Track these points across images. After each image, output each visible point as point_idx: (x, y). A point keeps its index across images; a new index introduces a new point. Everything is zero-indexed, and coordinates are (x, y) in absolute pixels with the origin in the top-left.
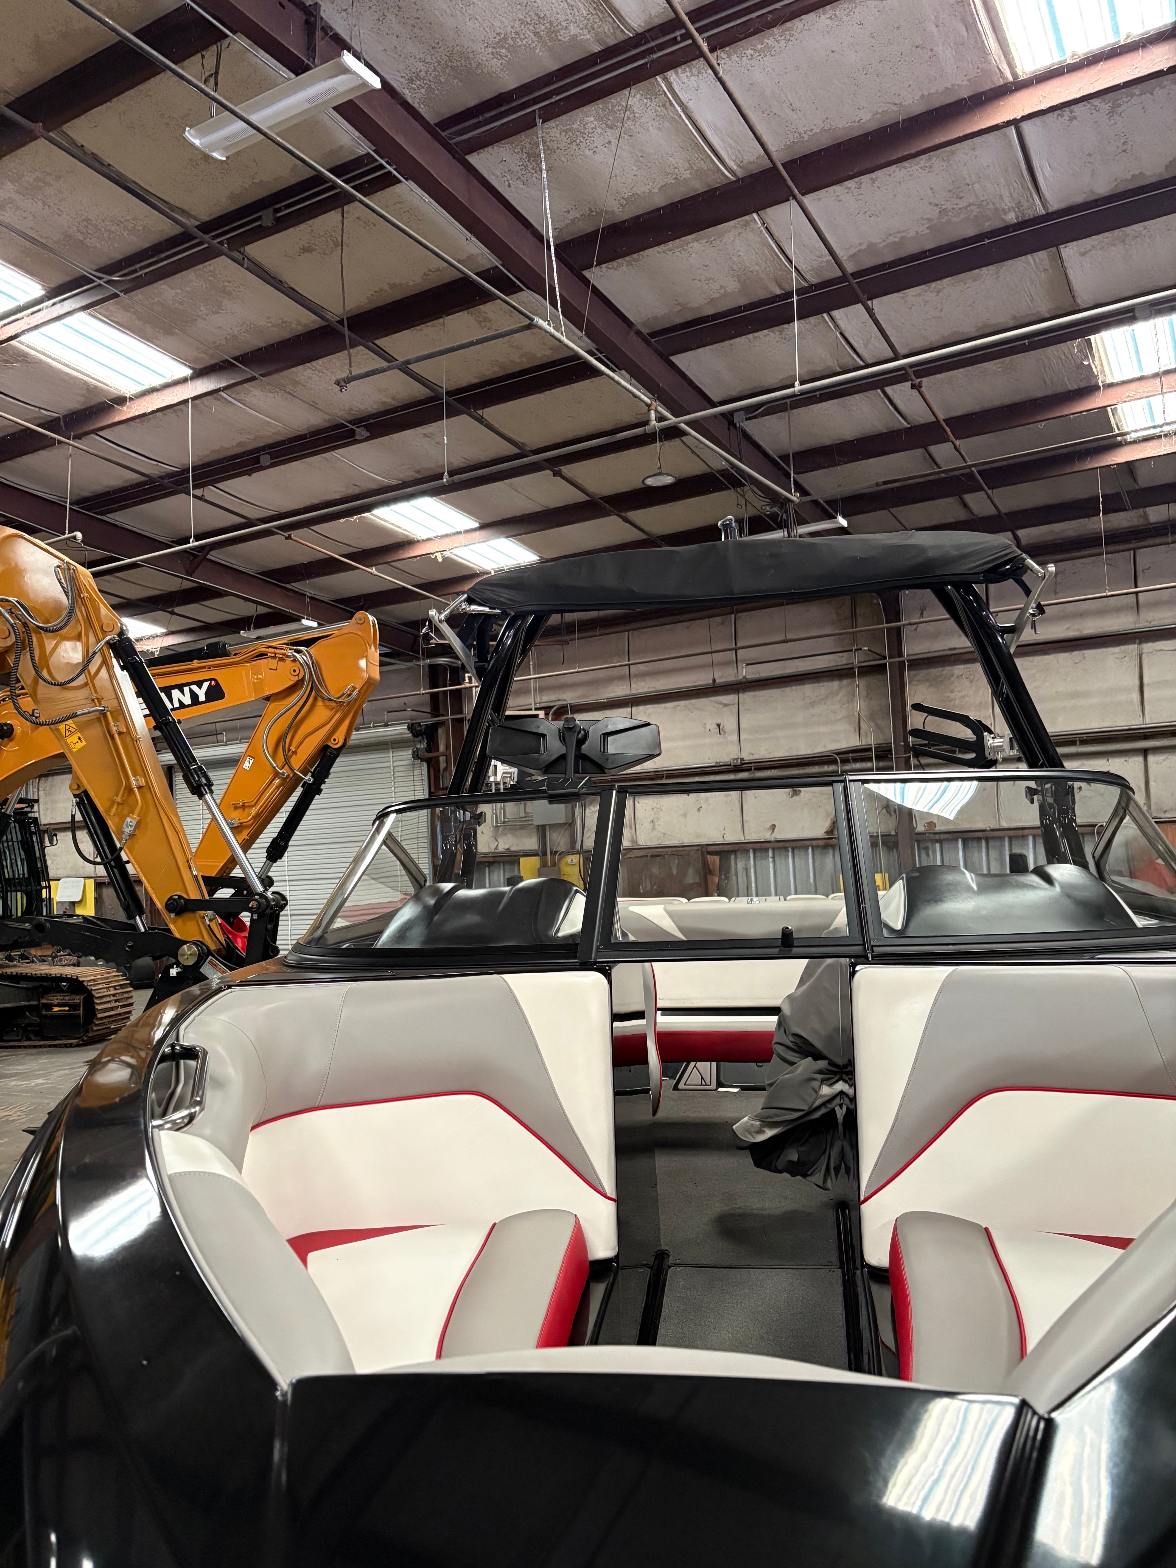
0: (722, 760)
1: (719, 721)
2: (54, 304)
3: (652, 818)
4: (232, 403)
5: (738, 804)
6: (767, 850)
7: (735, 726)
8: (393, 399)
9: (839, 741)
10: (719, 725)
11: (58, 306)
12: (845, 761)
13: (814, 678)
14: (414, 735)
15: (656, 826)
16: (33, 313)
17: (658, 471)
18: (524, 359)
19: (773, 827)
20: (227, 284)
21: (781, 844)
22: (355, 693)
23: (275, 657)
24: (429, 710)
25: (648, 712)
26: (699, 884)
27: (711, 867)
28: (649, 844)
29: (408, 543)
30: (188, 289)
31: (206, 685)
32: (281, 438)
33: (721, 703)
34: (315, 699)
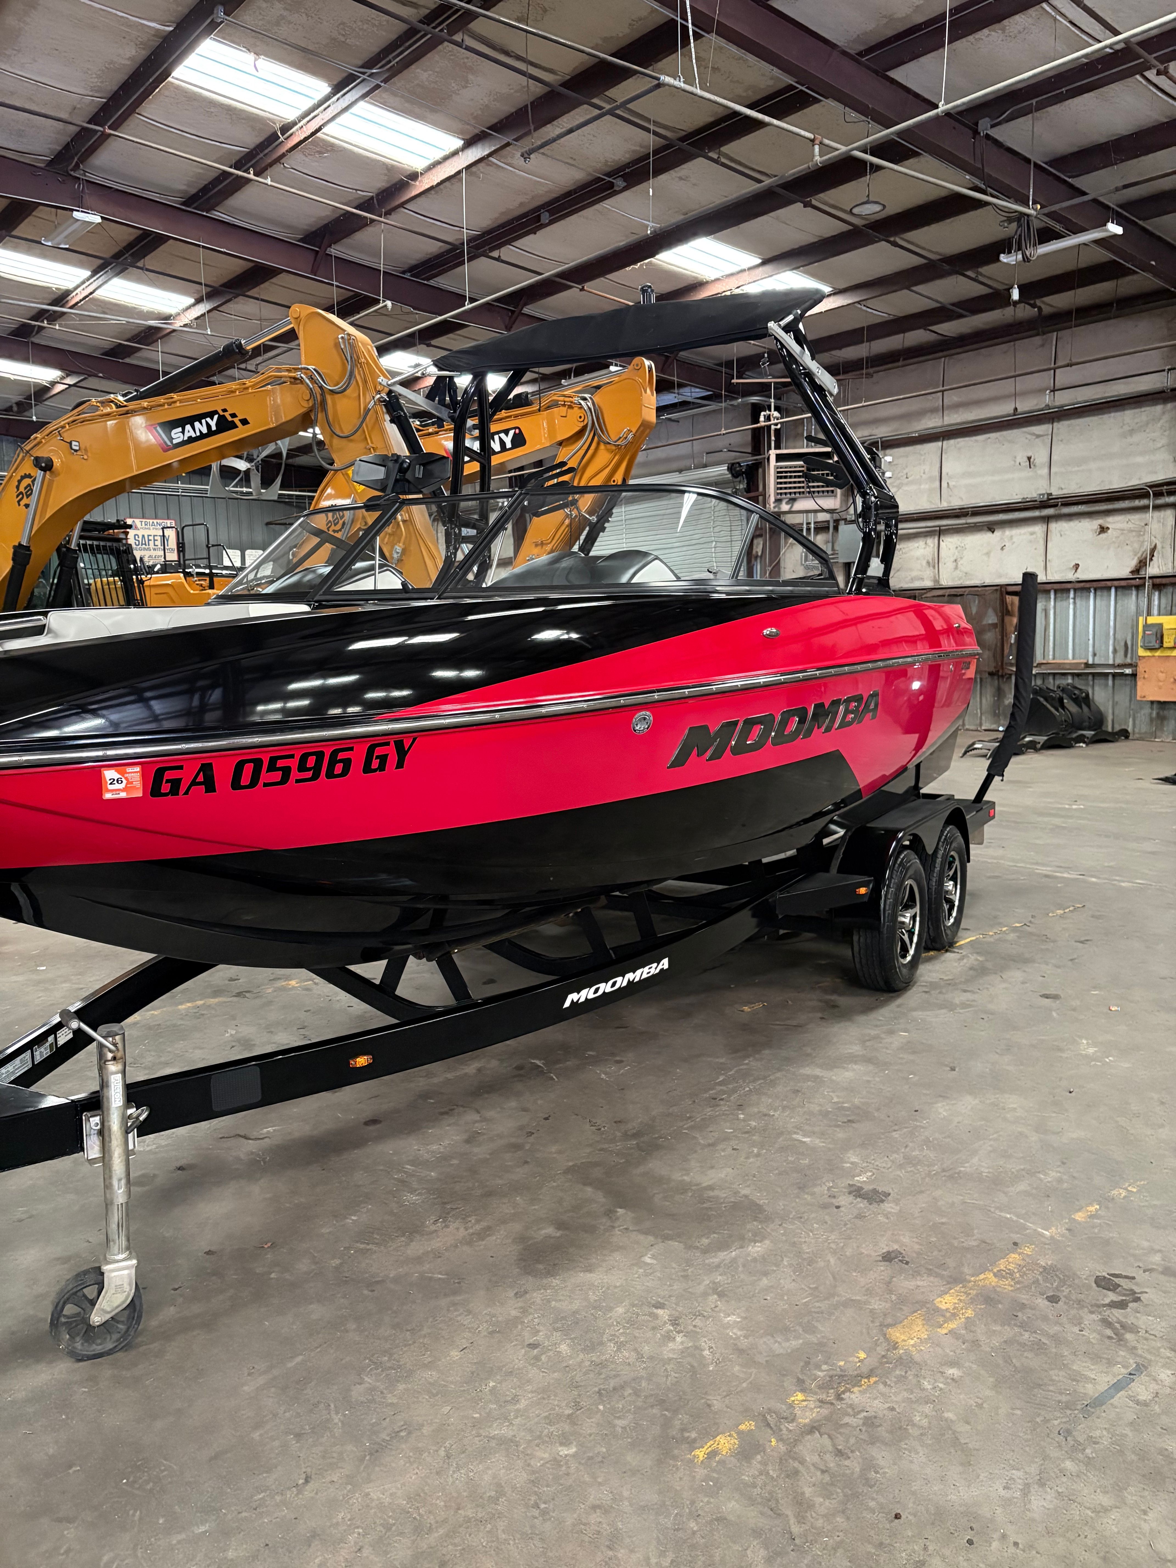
0: (1029, 496)
1: (1029, 455)
2: (338, 99)
3: (955, 558)
4: (503, 168)
5: (1042, 542)
6: (1068, 590)
7: (1047, 459)
8: (641, 146)
9: (1156, 473)
10: (1029, 458)
11: (341, 100)
12: (1158, 495)
13: (1135, 403)
14: (733, 475)
15: (959, 566)
16: (325, 110)
17: (866, 199)
18: (750, 93)
19: (1077, 566)
20: (466, 60)
21: (1082, 585)
22: (630, 436)
23: (564, 405)
24: (749, 450)
25: (958, 446)
26: (995, 626)
27: (1010, 608)
28: (951, 583)
29: (699, 285)
30: (437, 70)
31: (511, 433)
32: (555, 195)
33: (1033, 434)
34: (598, 444)
